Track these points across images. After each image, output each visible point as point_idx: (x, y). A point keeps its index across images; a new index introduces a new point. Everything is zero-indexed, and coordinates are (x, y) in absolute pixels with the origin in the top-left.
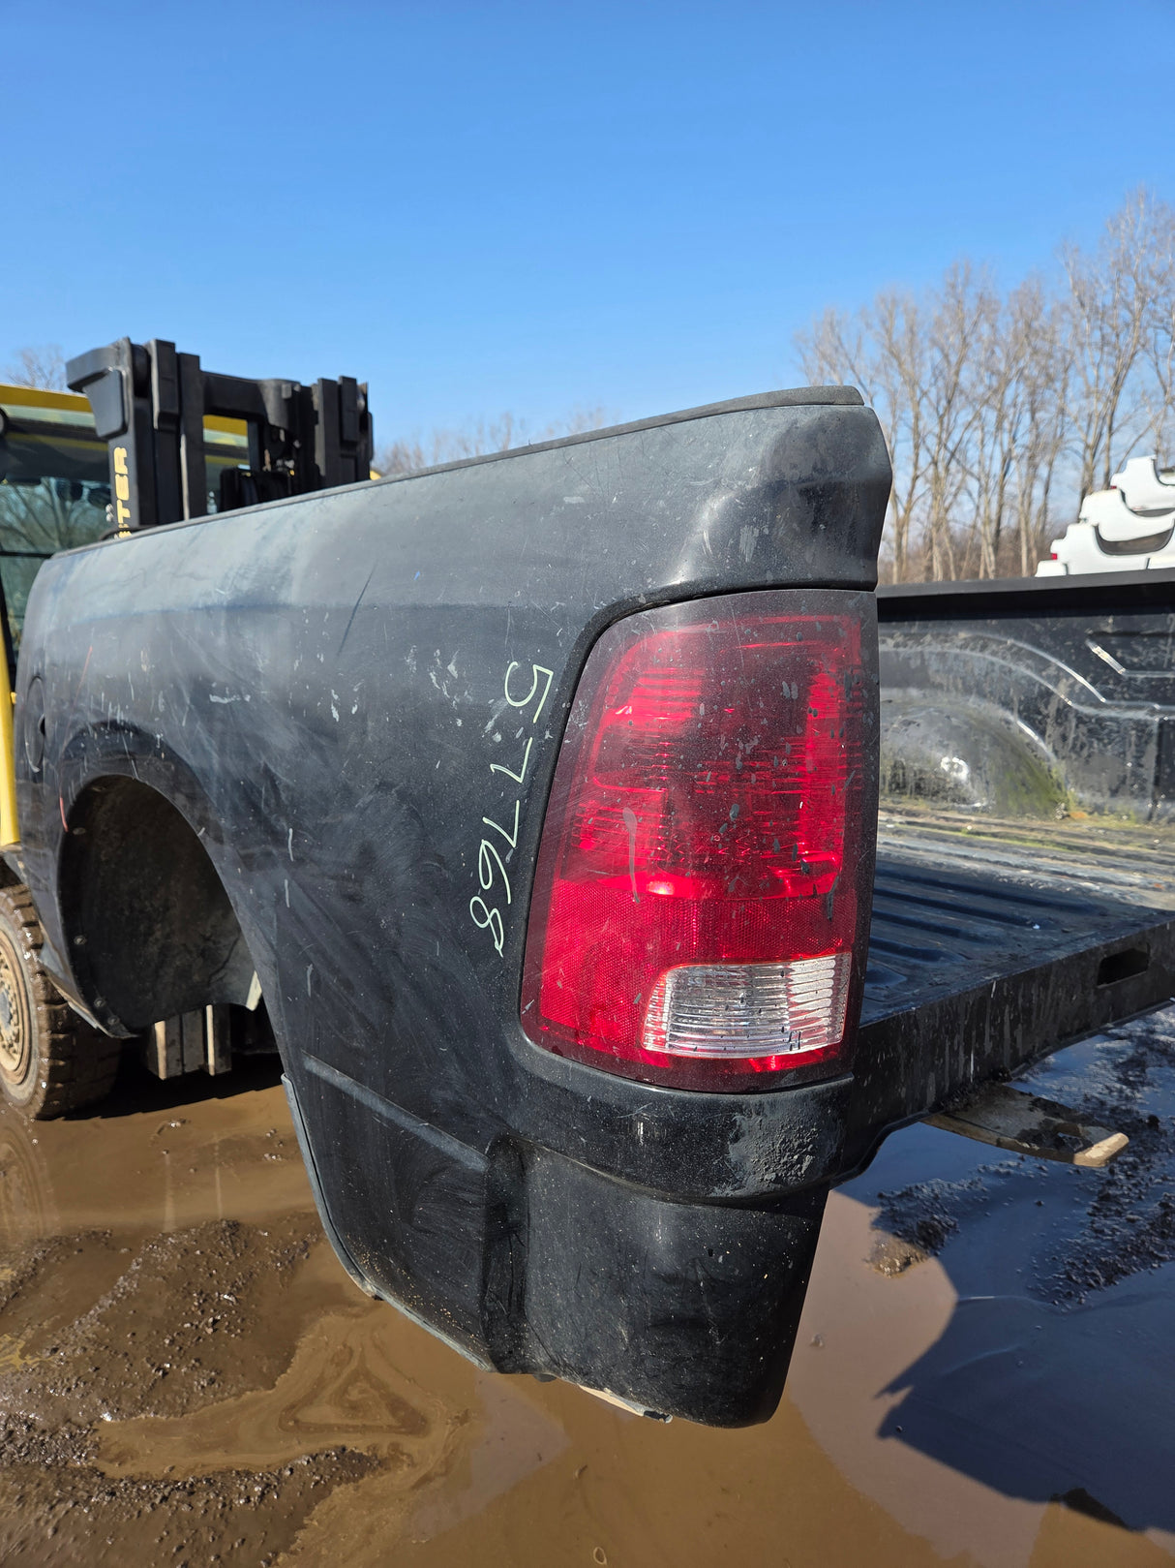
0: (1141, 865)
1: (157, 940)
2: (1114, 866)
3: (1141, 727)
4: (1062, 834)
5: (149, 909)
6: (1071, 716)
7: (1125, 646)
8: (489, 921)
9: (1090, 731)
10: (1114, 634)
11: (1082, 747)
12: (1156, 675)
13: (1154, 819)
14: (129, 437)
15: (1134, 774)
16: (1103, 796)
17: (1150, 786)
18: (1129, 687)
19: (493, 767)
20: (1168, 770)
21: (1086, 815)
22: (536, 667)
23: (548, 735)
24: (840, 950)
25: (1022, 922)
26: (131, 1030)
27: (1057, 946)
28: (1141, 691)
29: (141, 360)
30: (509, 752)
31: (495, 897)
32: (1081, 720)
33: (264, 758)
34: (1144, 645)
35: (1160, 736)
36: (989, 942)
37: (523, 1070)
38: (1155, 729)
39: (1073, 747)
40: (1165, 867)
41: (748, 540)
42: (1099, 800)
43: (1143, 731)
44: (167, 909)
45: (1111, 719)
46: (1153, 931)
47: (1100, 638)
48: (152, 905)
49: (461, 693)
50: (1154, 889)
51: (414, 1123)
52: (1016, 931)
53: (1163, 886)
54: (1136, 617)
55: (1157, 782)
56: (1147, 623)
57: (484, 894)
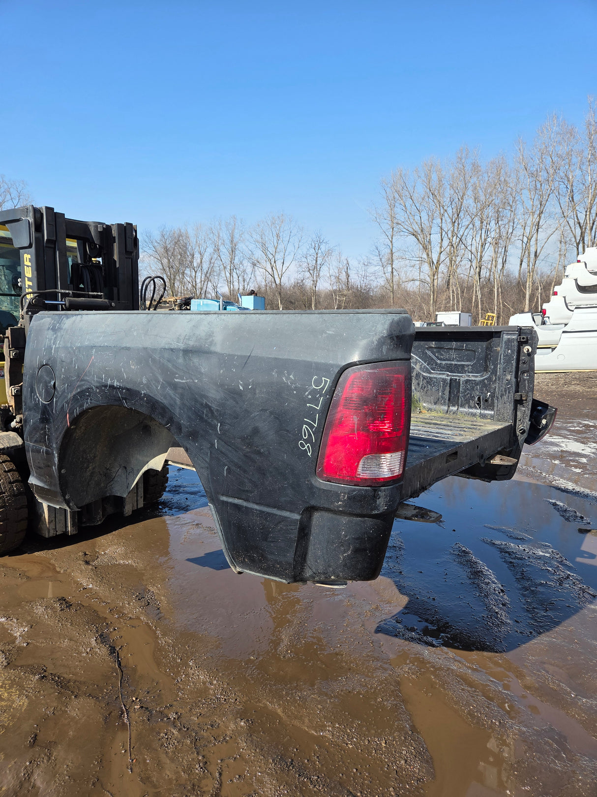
0: (450, 428)
1: (90, 470)
2: (442, 429)
3: (444, 380)
4: (422, 418)
5: (89, 458)
6: (421, 376)
7: (438, 352)
8: (306, 447)
9: (427, 382)
10: (435, 348)
11: (424, 388)
12: (449, 362)
13: (448, 413)
14: (33, 250)
15: (442, 397)
16: (431, 404)
17: (447, 401)
18: (440, 366)
19: (308, 405)
20: (453, 396)
21: (426, 412)
22: (323, 378)
23: (328, 396)
24: (402, 450)
25: (423, 446)
26: (78, 508)
27: (435, 452)
28: (444, 368)
29: (38, 215)
30: (315, 401)
31: (309, 441)
32: (424, 378)
33: (205, 401)
34: (445, 352)
35: (450, 384)
36: (417, 452)
37: (316, 487)
38: (449, 381)
39: (421, 388)
40: (457, 429)
41: (385, 349)
42: (430, 406)
43: (445, 382)
44: (95, 457)
45: (434, 378)
46: (459, 447)
47: (430, 348)
48: (90, 456)
49: (295, 384)
50: (455, 435)
51: (271, 509)
52: (422, 449)
53: (458, 434)
54: (442, 342)
55: (449, 400)
56: (446, 344)
57: (304, 440)
